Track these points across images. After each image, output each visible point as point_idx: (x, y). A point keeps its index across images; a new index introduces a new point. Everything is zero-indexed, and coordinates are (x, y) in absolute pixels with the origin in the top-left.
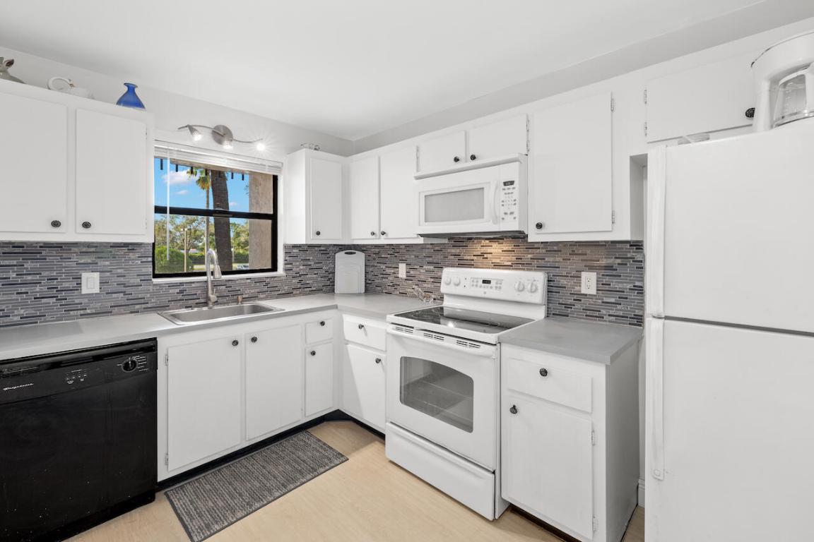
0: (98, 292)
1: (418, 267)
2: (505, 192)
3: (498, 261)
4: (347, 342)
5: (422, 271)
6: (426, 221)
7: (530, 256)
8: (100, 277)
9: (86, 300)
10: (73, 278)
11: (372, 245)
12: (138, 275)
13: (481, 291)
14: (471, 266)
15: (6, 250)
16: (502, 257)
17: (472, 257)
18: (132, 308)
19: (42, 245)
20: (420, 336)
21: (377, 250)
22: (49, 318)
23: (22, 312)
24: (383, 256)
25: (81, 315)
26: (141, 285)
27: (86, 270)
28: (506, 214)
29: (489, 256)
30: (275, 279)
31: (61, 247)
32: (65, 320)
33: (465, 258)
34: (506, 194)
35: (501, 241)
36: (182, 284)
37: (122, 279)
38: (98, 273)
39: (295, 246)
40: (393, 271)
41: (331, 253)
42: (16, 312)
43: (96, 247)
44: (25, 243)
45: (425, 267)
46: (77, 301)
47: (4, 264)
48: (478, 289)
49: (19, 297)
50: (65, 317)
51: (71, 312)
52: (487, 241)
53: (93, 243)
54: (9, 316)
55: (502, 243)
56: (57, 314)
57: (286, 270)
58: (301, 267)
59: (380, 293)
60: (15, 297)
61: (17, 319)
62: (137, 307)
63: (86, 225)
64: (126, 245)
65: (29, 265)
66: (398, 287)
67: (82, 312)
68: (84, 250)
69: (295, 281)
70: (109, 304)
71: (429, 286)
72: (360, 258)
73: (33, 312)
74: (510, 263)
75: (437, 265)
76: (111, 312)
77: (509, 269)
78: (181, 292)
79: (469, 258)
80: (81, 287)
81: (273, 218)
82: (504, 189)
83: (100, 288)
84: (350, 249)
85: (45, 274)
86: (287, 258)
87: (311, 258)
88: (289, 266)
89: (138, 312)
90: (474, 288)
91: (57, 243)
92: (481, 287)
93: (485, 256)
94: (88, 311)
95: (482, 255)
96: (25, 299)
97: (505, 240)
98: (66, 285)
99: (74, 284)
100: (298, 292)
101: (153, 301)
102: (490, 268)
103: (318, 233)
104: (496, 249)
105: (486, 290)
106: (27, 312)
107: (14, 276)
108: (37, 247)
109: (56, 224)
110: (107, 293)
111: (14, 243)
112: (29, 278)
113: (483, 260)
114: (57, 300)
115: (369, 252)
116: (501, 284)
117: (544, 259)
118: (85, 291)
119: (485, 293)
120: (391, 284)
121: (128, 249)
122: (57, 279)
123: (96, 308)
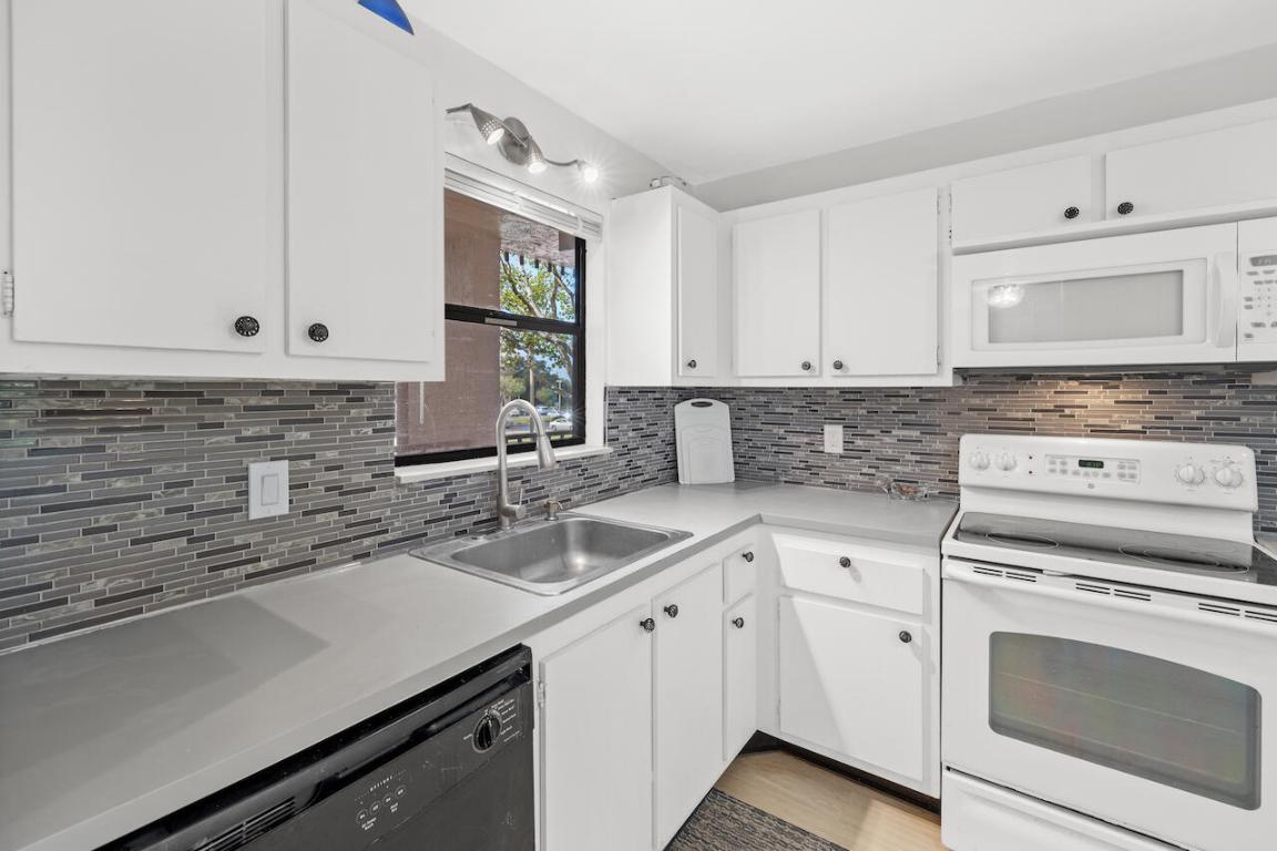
0: (286, 512)
1: (878, 432)
2: (1256, 278)
3: (1105, 421)
4: (790, 592)
5: (887, 439)
6: (990, 342)
7: (1195, 413)
8: (291, 473)
9: (258, 537)
10: (228, 480)
11: (748, 390)
12: (367, 464)
13: (1081, 482)
14: (1031, 431)
15: (54, 403)
16: (1117, 415)
17: (1030, 415)
18: (356, 546)
19: (151, 388)
20: (1068, 590)
21: (763, 399)
22: (170, 595)
23: (100, 584)
24: (779, 410)
25: (248, 576)
26: (373, 489)
27: (257, 457)
28: (1258, 325)
29: (1077, 412)
30: (597, 460)
31: (201, 394)
32: (211, 595)
33: (1009, 415)
34: (1256, 283)
35: (1112, 383)
36: (448, 480)
37: (335, 475)
38: (287, 461)
39: (623, 391)
40: (806, 440)
41: (669, 406)
42: (84, 588)
43: (280, 393)
44: (107, 382)
45: (894, 432)
46: (238, 541)
47: (48, 445)
48: (1069, 478)
49: (90, 542)
50: (209, 586)
51: (226, 572)
52: (1075, 383)
53: (273, 383)
54: (64, 601)
55: (1117, 387)
56: (193, 581)
57: (610, 440)
58: (631, 434)
59: (772, 482)
60: (78, 543)
61: (86, 606)
62: (367, 542)
63: (317, 333)
64: (342, 389)
65: (118, 446)
66: (822, 472)
67: (250, 568)
68: (253, 401)
69: (622, 462)
70: (308, 542)
71: (908, 469)
72: (720, 412)
73: (130, 581)
74: (1138, 427)
75: (928, 429)
76: (313, 561)
77: (1138, 438)
78: (448, 498)
79: (1020, 415)
80: (247, 501)
81: (579, 329)
82: (1251, 274)
83: (291, 502)
84: (701, 396)
85: (162, 469)
86: (612, 416)
87: (643, 415)
88: (614, 432)
89: (368, 555)
90: (1058, 476)
91: (190, 384)
92: (1076, 473)
93: (1067, 411)
94: (264, 565)
95: (1059, 409)
96: (108, 547)
97: (1125, 380)
98: (212, 499)
99: (228, 496)
100: (626, 485)
101: (396, 524)
102: (1080, 436)
103: (692, 364)
104: (1097, 398)
105: (1091, 480)
106: (111, 585)
107: (78, 480)
108: (137, 394)
109: (246, 326)
110: (305, 514)
111: (76, 383)
112: (119, 484)
113: (1061, 421)
114: (189, 541)
115: (742, 403)
116: (1134, 468)
117: (1239, 419)
118: (256, 512)
119: (1091, 486)
120: (802, 465)
121: (348, 400)
122: (191, 483)
123: (282, 554)
